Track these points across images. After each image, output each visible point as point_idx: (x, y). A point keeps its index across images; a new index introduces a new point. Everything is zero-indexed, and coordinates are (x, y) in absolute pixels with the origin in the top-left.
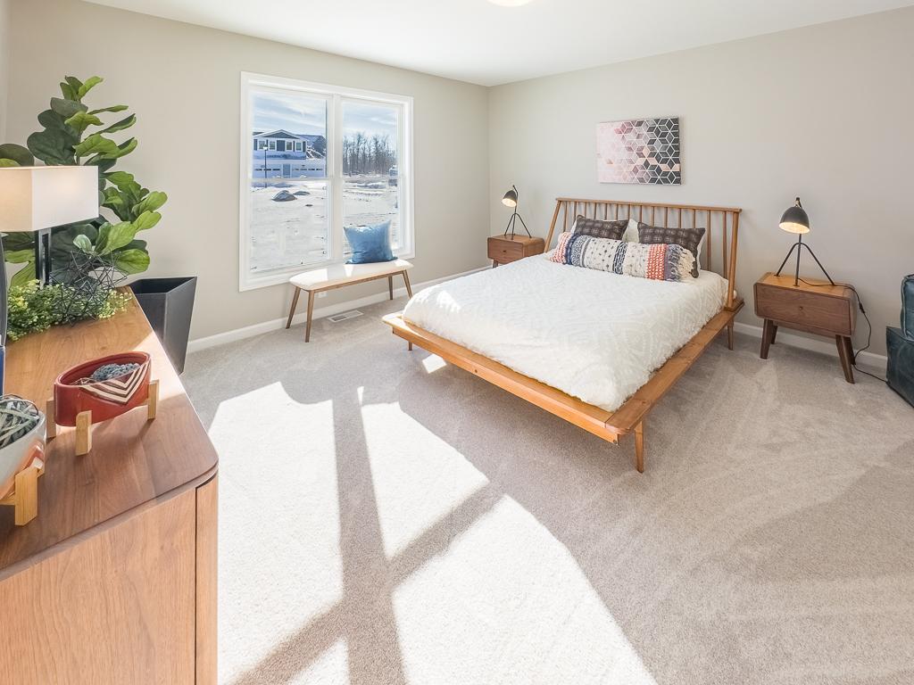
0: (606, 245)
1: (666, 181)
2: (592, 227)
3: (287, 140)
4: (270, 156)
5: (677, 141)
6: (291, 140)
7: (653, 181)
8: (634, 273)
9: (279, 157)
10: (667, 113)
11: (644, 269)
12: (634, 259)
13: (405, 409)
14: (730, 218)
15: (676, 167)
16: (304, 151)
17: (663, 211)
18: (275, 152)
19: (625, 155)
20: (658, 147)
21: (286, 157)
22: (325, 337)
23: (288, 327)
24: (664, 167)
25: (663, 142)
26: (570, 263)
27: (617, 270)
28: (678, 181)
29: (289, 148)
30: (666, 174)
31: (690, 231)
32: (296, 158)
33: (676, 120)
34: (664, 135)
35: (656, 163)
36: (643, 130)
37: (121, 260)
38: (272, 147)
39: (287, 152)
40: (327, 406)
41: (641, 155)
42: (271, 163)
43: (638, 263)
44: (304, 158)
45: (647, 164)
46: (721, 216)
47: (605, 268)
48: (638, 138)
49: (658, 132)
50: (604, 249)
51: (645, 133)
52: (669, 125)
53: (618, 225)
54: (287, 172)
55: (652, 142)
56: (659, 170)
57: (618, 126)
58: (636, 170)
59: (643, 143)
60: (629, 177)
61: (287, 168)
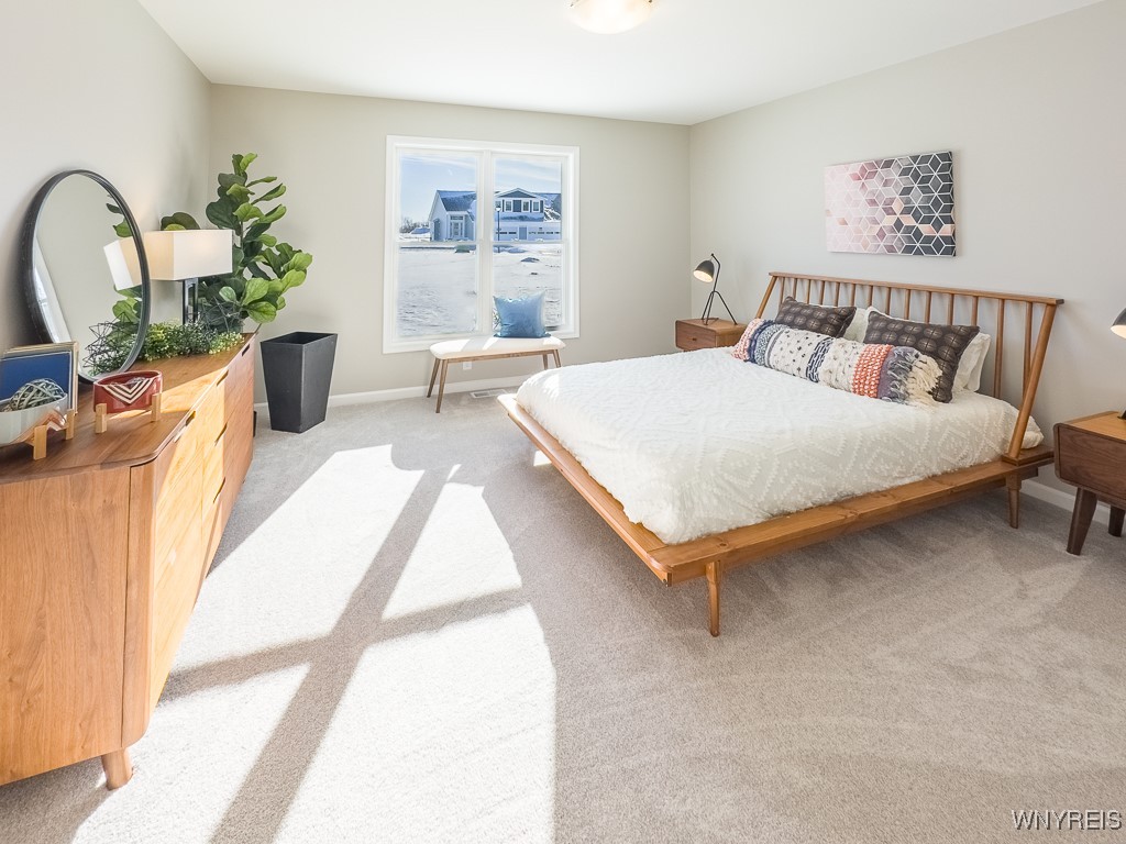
0: (802, 340)
1: (929, 251)
2: (797, 314)
3: (524, 200)
4: (505, 218)
5: (949, 188)
6: (528, 200)
7: (908, 250)
8: (834, 383)
9: (515, 218)
10: (933, 147)
11: (848, 378)
12: (836, 363)
13: (484, 496)
14: (1040, 314)
15: (946, 229)
16: (542, 211)
17: (904, 295)
18: (511, 213)
19: (865, 212)
20: (917, 200)
21: (522, 218)
22: (456, 411)
23: (429, 396)
24: (926, 229)
25: (925, 190)
26: (753, 361)
27: (812, 376)
28: (951, 251)
29: (526, 208)
30: (929, 239)
31: (948, 330)
32: (533, 220)
33: (947, 156)
34: (926, 180)
35: (913, 223)
36: (894, 174)
37: (257, 310)
38: (509, 208)
39: (523, 213)
40: (416, 476)
41: (890, 211)
42: (505, 225)
43: (842, 368)
44: (541, 220)
45: (898, 224)
46: (1024, 308)
47: (796, 372)
48: (885, 185)
49: (916, 176)
50: (799, 345)
51: (897, 177)
52: (935, 164)
53: (837, 314)
54: (523, 234)
55: (907, 191)
56: (918, 234)
57: (856, 169)
58: (881, 235)
59: (893, 192)
60: (872, 244)
61: (523, 230)
